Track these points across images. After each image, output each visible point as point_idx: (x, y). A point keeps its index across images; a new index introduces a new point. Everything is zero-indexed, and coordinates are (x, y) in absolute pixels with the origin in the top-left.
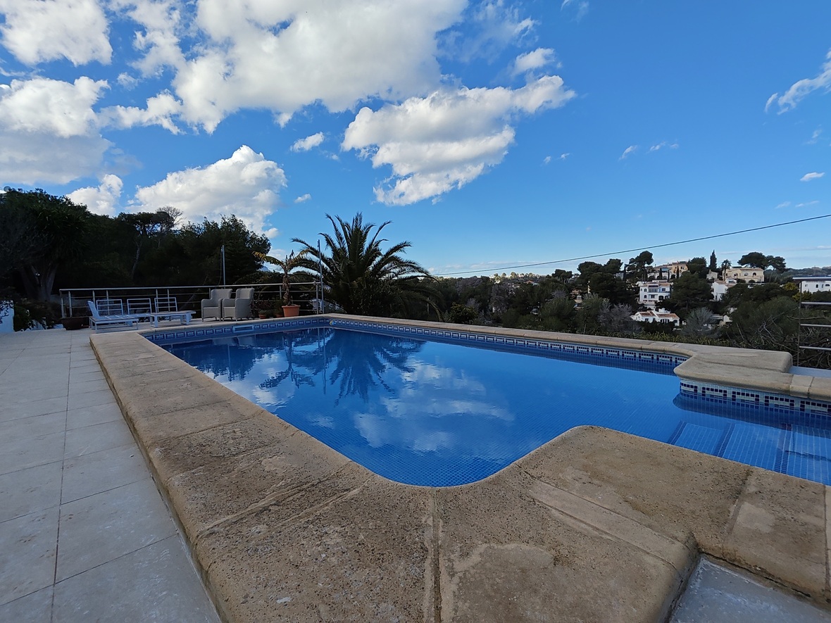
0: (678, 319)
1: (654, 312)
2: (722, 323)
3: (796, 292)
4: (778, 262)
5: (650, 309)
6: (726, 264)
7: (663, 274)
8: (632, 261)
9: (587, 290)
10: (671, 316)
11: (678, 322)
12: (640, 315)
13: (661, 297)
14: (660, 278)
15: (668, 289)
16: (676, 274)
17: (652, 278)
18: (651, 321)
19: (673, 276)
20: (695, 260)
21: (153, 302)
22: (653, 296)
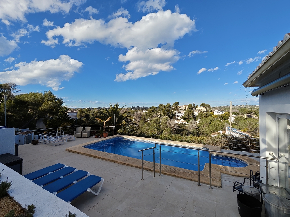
0: (186, 122)
1: (180, 120)
2: (197, 123)
3: (213, 114)
4: (209, 106)
5: (179, 119)
6: (197, 106)
7: (182, 109)
8: (173, 104)
9: (161, 113)
10: (184, 121)
11: (186, 123)
12: (176, 121)
13: (182, 116)
14: (181, 110)
15: (183, 113)
16: (185, 109)
17: (179, 110)
18: (179, 123)
19: (184, 109)
20: (190, 105)
21: (57, 132)
22: (179, 115)
